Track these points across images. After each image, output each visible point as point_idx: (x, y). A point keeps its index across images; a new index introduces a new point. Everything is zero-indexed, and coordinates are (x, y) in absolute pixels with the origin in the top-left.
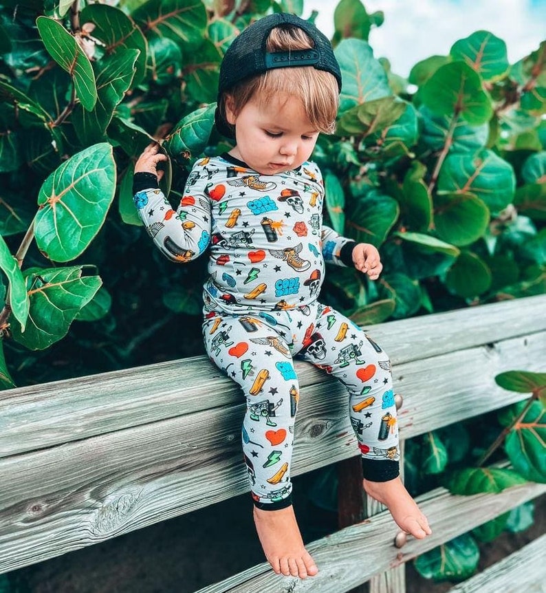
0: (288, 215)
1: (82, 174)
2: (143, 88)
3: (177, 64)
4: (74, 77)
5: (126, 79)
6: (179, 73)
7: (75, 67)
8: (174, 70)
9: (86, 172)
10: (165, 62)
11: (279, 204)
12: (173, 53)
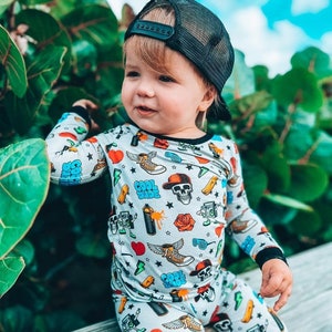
0: (170, 205)
1: (11, 169)
2: (66, 78)
3: (94, 62)
4: (7, 68)
5: (55, 72)
6: (94, 68)
7: (8, 59)
8: (91, 66)
9: (16, 167)
10: (83, 60)
11: (162, 192)
12: (91, 53)
